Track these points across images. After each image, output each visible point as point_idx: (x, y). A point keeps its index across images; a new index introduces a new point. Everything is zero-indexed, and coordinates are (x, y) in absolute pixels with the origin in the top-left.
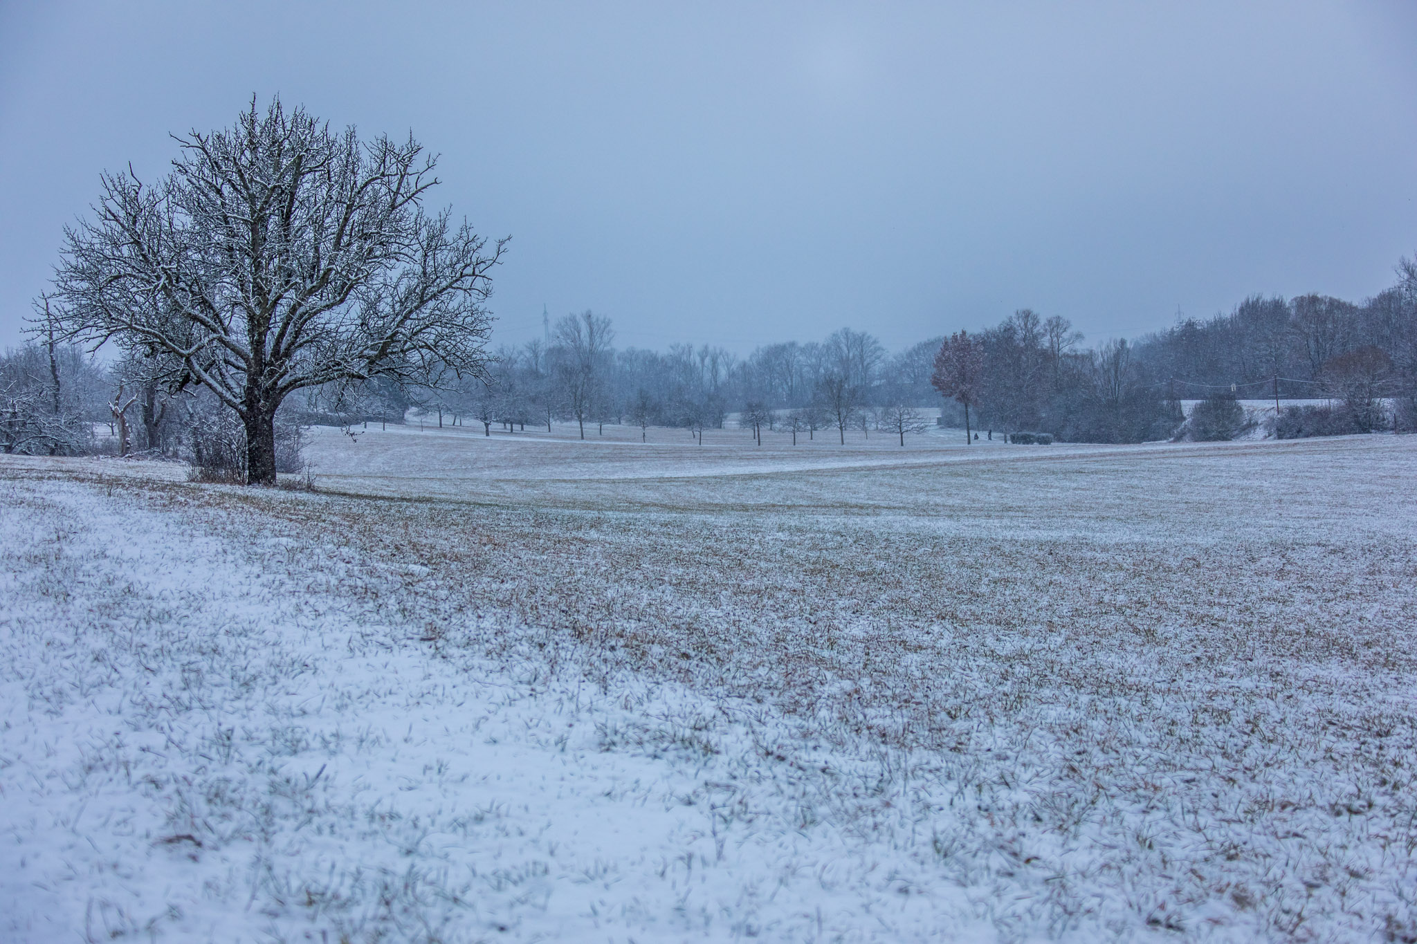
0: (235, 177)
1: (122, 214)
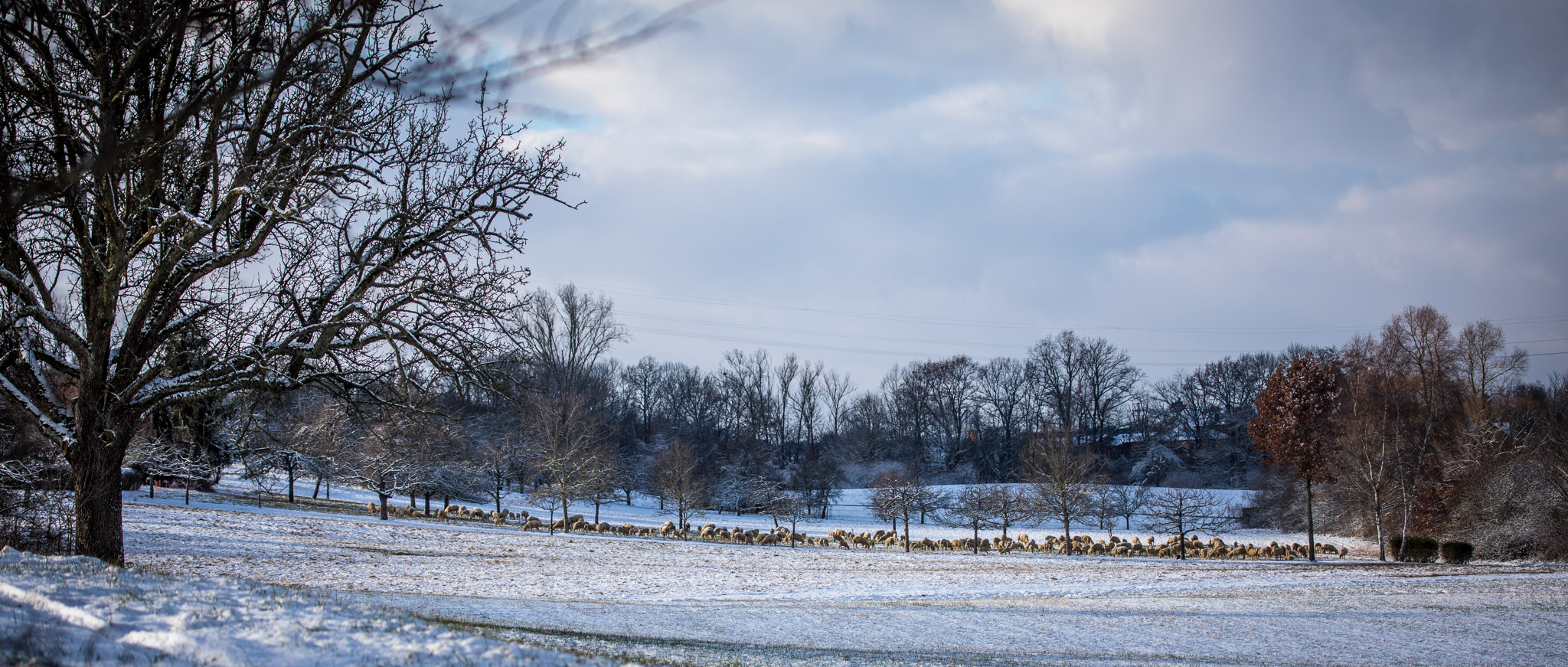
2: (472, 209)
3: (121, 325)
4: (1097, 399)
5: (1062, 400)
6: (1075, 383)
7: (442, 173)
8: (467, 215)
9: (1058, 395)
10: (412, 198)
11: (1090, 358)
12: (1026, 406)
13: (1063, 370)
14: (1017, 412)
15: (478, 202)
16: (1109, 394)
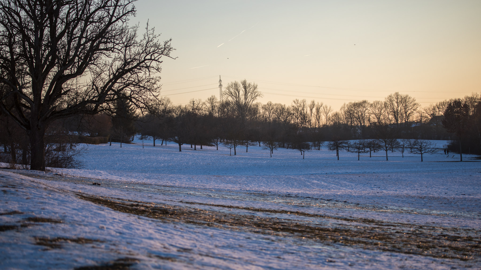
4: (406, 113)
5: (396, 114)
6: (399, 108)
9: (394, 112)
11: (404, 101)
12: (384, 116)
13: (396, 105)
14: (382, 117)
16: (409, 111)
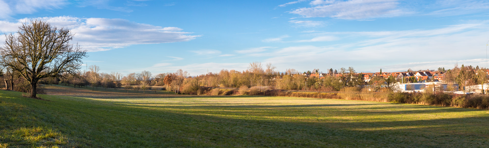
0: (32, 36)
1: (9, 43)
2: (76, 57)
3: (36, 68)
7: (72, 53)
8: (75, 58)
10: (69, 56)
15: (76, 56)
